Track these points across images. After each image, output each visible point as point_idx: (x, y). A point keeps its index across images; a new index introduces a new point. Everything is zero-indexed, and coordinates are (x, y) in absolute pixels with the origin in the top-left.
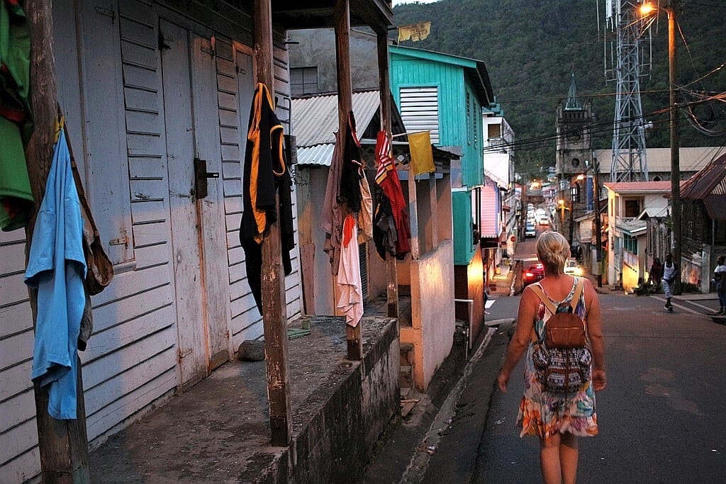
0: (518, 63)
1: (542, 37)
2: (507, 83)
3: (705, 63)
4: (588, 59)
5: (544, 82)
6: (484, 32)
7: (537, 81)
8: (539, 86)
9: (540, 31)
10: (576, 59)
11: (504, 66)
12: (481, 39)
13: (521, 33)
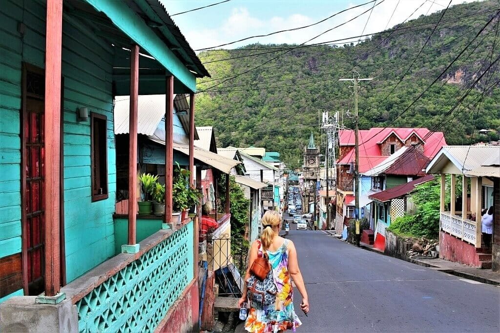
0: (286, 93)
1: (302, 77)
2: (279, 105)
3: (400, 98)
4: (329, 92)
5: (302, 105)
6: (264, 71)
7: (297, 105)
8: (298, 108)
9: (300, 73)
10: (323, 91)
11: (276, 94)
12: (263, 75)
13: (288, 73)
